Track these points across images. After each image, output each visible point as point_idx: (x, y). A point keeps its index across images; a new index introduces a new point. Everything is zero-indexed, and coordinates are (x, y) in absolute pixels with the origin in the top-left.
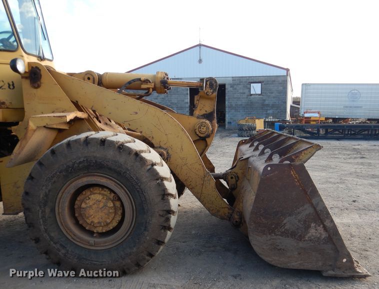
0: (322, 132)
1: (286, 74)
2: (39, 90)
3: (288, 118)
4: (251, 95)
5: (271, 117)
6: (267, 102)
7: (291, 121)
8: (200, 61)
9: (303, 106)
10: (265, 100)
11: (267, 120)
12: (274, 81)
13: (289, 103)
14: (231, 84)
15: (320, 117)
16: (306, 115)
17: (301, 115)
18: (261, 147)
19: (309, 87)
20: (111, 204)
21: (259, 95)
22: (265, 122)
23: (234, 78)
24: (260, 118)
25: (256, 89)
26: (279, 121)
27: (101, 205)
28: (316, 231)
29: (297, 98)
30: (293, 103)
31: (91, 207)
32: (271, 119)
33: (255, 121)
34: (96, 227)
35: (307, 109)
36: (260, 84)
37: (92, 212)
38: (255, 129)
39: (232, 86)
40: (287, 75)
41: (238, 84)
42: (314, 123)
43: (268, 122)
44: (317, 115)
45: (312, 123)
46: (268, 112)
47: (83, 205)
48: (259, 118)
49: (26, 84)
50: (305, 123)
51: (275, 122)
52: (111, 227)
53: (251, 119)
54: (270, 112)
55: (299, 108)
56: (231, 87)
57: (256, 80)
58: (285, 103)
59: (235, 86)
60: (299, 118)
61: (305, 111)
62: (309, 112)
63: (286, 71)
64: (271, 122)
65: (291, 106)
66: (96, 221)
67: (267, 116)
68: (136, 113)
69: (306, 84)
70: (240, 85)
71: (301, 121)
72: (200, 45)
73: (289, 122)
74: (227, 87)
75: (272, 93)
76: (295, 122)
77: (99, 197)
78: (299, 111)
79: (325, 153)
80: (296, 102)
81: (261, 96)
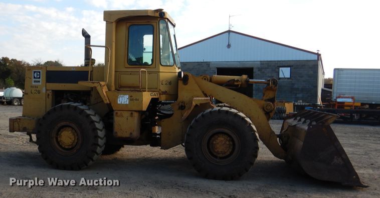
0: (356, 117)
1: (316, 59)
2: (187, 86)
3: (319, 102)
4: (280, 79)
5: (301, 101)
6: (296, 86)
7: (322, 105)
8: (229, 46)
9: (335, 91)
10: (293, 84)
11: (296, 104)
12: (304, 65)
13: (321, 86)
14: (258, 68)
15: (354, 103)
16: (339, 100)
17: (333, 100)
18: (303, 120)
19: (341, 72)
20: (228, 143)
21: (288, 78)
22: (294, 106)
23: (263, 62)
24: (290, 102)
25: (285, 73)
26: (309, 106)
27: (223, 142)
28: (337, 161)
29: (329, 80)
30: (324, 87)
31: (218, 143)
32: (300, 103)
33: (284, 104)
34: (219, 154)
35: (340, 94)
36: (289, 68)
37: (218, 146)
38: (285, 112)
39: (260, 69)
40: (318, 59)
41: (266, 68)
42: (349, 108)
43: (297, 105)
44: (350, 100)
45: (346, 108)
46: (298, 95)
47: (214, 142)
48: (288, 102)
49: (180, 83)
50: (338, 108)
51: (305, 106)
52: (227, 154)
53: (280, 102)
54: (300, 95)
55: (331, 92)
56: (259, 71)
57: (285, 64)
58: (316, 87)
59: (263, 70)
60: (331, 103)
61: (338, 95)
62: (342, 97)
63: (316, 56)
64: (300, 105)
65: (322, 90)
66: (220, 150)
67: (297, 99)
68: (234, 98)
69: (338, 69)
70: (268, 68)
71: (334, 105)
72: (229, 32)
73: (321, 107)
74: (254, 71)
75: (301, 77)
76: (327, 106)
77: (223, 139)
78: (331, 95)
79: (357, 135)
80: (328, 84)
81: (290, 80)
